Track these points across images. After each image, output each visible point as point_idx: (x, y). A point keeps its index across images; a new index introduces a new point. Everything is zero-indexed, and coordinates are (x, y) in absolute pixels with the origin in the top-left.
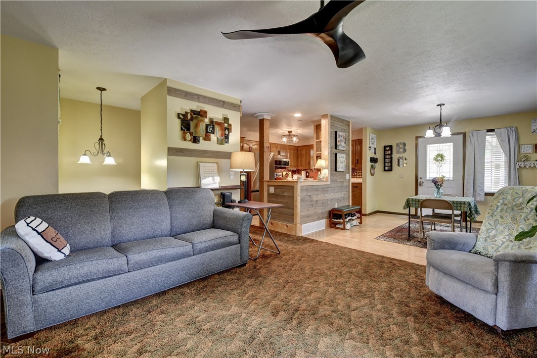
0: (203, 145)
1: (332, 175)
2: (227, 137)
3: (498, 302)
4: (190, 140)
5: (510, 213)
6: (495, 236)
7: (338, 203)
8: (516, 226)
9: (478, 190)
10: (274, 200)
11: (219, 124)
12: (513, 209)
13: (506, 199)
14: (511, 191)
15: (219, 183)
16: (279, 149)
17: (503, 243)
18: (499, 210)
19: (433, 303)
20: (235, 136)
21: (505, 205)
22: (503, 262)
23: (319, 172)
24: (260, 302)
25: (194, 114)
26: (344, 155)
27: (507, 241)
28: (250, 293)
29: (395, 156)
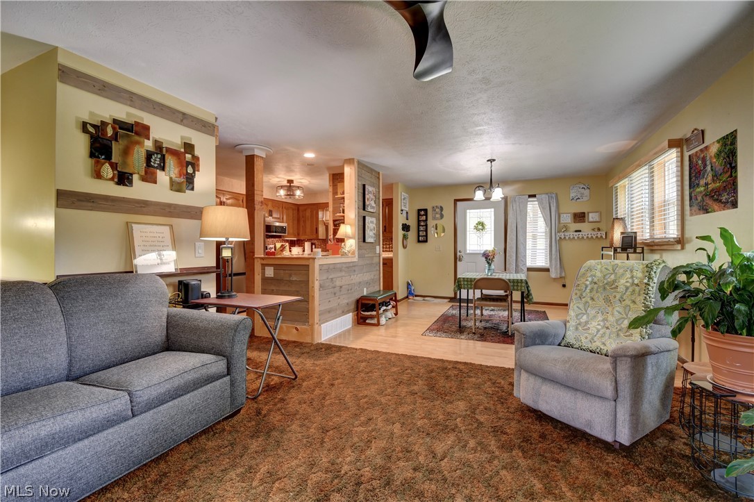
0: (139, 190)
1: (360, 248)
2: (190, 180)
3: (618, 410)
4: (112, 179)
5: (602, 294)
6: (587, 323)
7: (367, 288)
8: (610, 309)
9: (520, 265)
10: (274, 288)
11: (174, 153)
12: (605, 289)
13: (595, 276)
14: (599, 267)
15: (176, 262)
16: (270, 208)
17: (598, 331)
18: (588, 290)
19: (530, 421)
20: (205, 179)
21: (595, 283)
22: (623, 358)
23: (343, 244)
24: (288, 483)
25: (120, 128)
26: (374, 220)
27: (602, 328)
28: (263, 469)
29: (431, 223)
